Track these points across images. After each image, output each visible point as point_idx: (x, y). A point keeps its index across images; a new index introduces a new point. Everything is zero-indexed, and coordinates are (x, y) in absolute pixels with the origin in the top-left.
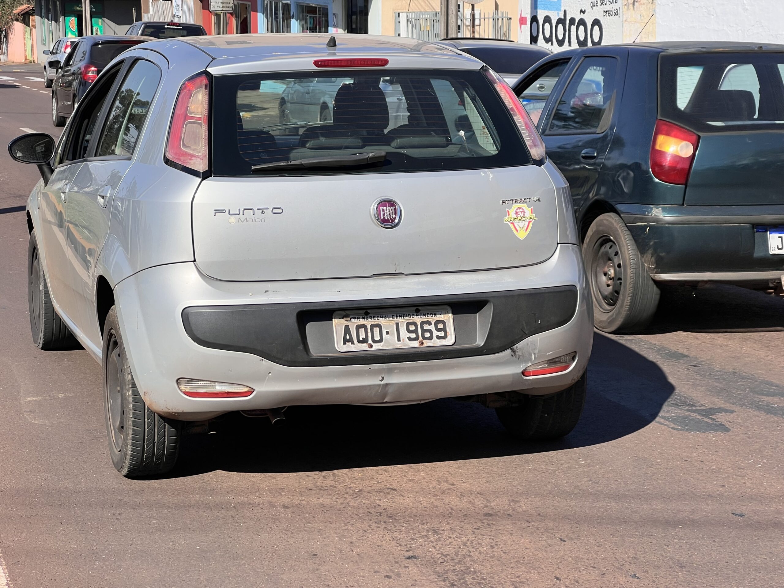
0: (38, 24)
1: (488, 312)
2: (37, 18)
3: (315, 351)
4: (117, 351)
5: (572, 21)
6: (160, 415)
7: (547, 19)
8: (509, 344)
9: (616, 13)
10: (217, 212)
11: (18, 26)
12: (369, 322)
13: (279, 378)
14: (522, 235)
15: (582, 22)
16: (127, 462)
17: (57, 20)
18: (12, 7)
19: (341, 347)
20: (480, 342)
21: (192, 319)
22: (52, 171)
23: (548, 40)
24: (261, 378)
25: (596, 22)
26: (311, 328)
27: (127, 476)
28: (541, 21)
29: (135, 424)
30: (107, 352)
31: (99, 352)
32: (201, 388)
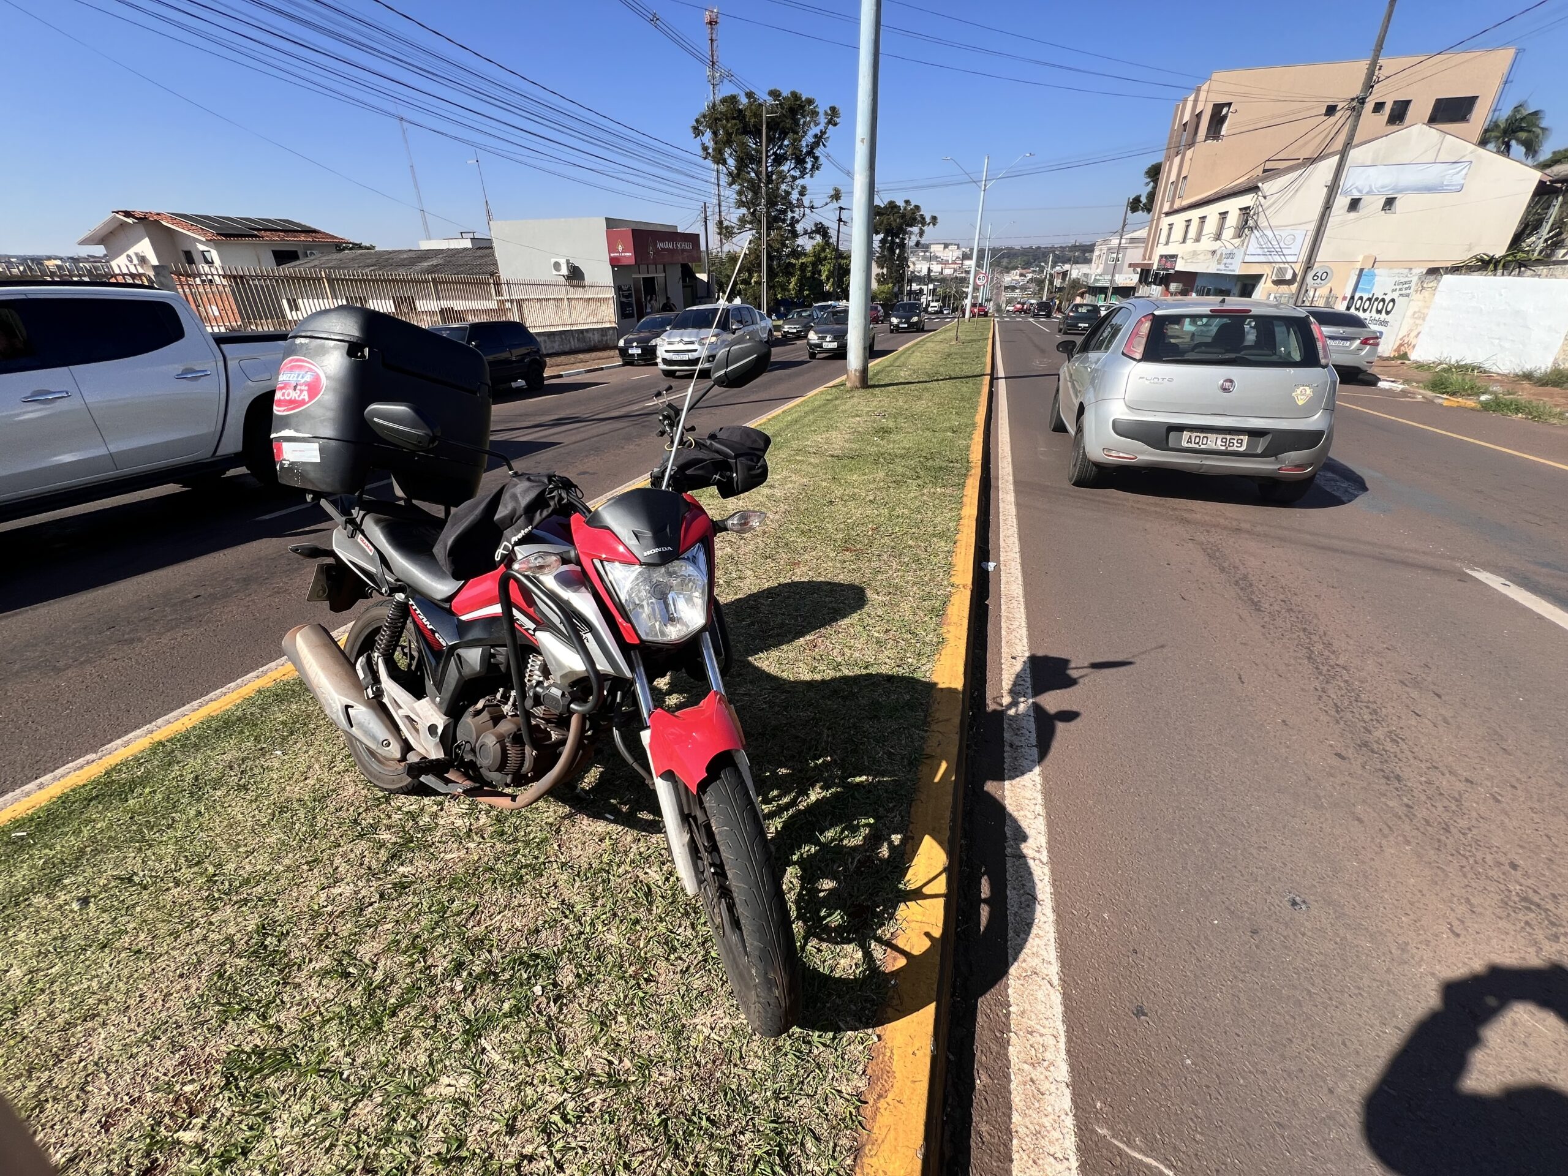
1: (1269, 438)
3: (1171, 445)
4: (1081, 433)
5: (1377, 299)
6: (1092, 462)
7: (1361, 298)
8: (1275, 455)
9: (1408, 295)
12: (1202, 435)
13: (1151, 454)
14: (1300, 403)
15: (1383, 300)
16: (1074, 479)
19: (1185, 444)
20: (1259, 451)
21: (1116, 423)
22: (1073, 357)
23: (1357, 309)
24: (1142, 453)
25: (1393, 300)
26: (1172, 434)
27: (1073, 485)
28: (1356, 298)
29: (1081, 464)
30: (1077, 433)
31: (1073, 434)
32: (1113, 453)
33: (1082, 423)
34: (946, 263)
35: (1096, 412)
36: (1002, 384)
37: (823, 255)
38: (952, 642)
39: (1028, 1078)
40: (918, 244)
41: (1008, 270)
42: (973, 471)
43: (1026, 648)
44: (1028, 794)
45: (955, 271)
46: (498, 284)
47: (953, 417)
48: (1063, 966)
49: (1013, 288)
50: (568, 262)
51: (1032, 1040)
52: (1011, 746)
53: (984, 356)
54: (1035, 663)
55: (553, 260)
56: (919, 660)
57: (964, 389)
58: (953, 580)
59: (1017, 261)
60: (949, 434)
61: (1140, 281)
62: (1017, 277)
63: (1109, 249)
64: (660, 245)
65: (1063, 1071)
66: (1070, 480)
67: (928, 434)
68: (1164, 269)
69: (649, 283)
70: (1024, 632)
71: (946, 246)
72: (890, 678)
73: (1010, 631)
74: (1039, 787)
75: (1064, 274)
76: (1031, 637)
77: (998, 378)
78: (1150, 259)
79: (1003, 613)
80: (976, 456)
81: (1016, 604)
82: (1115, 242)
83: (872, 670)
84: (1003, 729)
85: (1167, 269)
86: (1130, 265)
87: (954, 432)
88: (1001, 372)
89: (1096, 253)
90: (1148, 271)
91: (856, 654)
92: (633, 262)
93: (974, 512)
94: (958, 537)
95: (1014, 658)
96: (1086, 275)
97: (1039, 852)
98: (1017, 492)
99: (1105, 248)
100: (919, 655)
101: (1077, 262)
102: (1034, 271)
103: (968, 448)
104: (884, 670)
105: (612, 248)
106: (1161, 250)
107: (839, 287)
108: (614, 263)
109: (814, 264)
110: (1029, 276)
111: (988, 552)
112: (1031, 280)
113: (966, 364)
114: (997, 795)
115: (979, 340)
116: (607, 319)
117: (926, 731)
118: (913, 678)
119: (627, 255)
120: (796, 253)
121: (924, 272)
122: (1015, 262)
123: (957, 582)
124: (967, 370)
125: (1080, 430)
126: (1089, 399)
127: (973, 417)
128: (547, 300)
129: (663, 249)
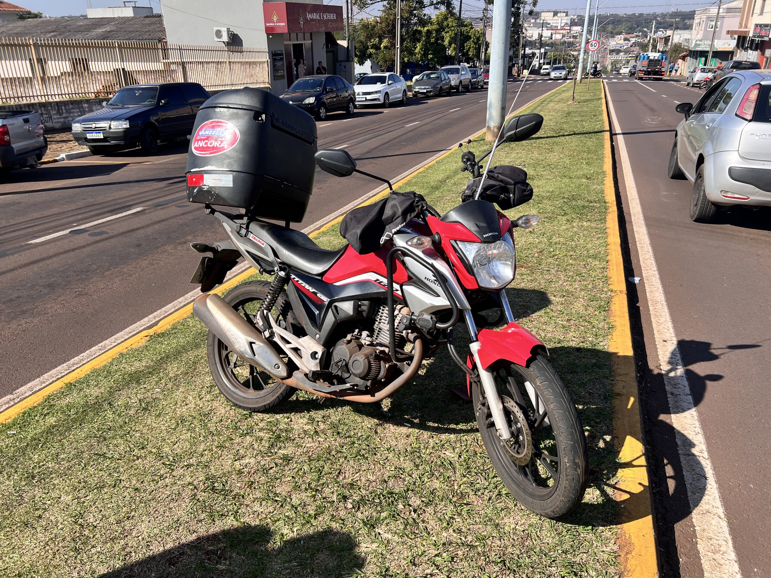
0: (688, 60)
2: (689, 58)
4: (701, 179)
6: (712, 202)
10: (751, 134)
11: (680, 61)
13: (760, 195)
16: (696, 216)
17: (696, 59)
18: (679, 54)
21: (732, 171)
22: (689, 116)
24: (754, 194)
27: (694, 221)
29: (701, 204)
30: (697, 180)
31: (693, 180)
32: (729, 195)
33: (702, 171)
34: (555, 29)
35: (715, 162)
36: (620, 140)
37: (445, 23)
38: (619, 328)
39: (711, 558)
40: (531, 13)
41: (613, 35)
42: (611, 209)
43: (673, 335)
44: (689, 421)
45: (564, 36)
46: (165, 50)
47: (585, 167)
48: (726, 509)
49: (618, 52)
50: (228, 30)
51: (711, 542)
52: (672, 394)
53: (601, 114)
54: (682, 345)
55: (216, 29)
56: (597, 339)
57: (589, 143)
58: (611, 287)
59: (621, 27)
60: (584, 180)
61: (738, 45)
62: (622, 42)
63: (708, 18)
64: (309, 16)
65: (732, 556)
66: (692, 217)
67: (566, 180)
68: (759, 37)
69: (298, 48)
70: (670, 325)
71: (555, 14)
72: (579, 350)
73: (659, 324)
74: (696, 418)
75: (667, 40)
76: (675, 327)
77: (616, 134)
78: (746, 27)
79: (652, 312)
80: (611, 197)
81: (660, 306)
82: (714, 11)
83: (565, 344)
84: (665, 384)
85: (762, 37)
86: (728, 32)
87: (588, 179)
88: (618, 129)
89: (696, 21)
90: (745, 38)
91: (549, 335)
92: (286, 31)
93: (618, 240)
94: (608, 258)
95: (665, 341)
96: (687, 40)
97: (701, 453)
98: (648, 225)
99: (704, 17)
100: (596, 335)
101: (677, 28)
102: (637, 36)
103: (602, 192)
104: (573, 344)
105: (267, 18)
106: (756, 19)
107: (460, 51)
108: (269, 31)
109: (438, 31)
110: (633, 40)
111: (632, 270)
112: (635, 44)
113: (586, 121)
114: (668, 421)
115: (593, 100)
116: (261, 80)
117: (613, 380)
118: (595, 350)
119: (282, 25)
120: (423, 22)
121: (536, 37)
122: (620, 28)
123: (615, 289)
124: (588, 126)
125: (700, 176)
126: (708, 152)
127: (602, 166)
128: (208, 63)
129: (312, 20)
